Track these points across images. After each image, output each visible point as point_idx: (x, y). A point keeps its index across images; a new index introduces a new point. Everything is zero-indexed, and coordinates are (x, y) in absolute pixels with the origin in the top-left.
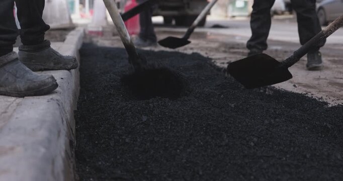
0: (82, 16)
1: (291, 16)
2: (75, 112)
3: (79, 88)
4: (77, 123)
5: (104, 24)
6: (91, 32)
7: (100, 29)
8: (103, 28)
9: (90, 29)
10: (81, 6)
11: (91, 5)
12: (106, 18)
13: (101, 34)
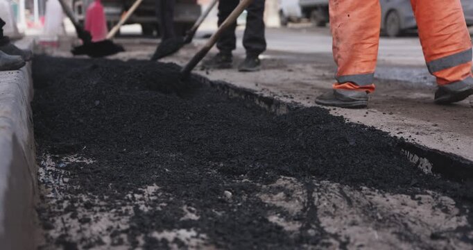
0: (30, 25)
1: (310, 25)
2: (31, 103)
3: (33, 91)
4: (34, 113)
5: (61, 33)
6: (44, 43)
7: (56, 39)
8: (59, 37)
9: (42, 39)
10: (28, 12)
11: (42, 11)
12: (63, 25)
13: (57, 44)
